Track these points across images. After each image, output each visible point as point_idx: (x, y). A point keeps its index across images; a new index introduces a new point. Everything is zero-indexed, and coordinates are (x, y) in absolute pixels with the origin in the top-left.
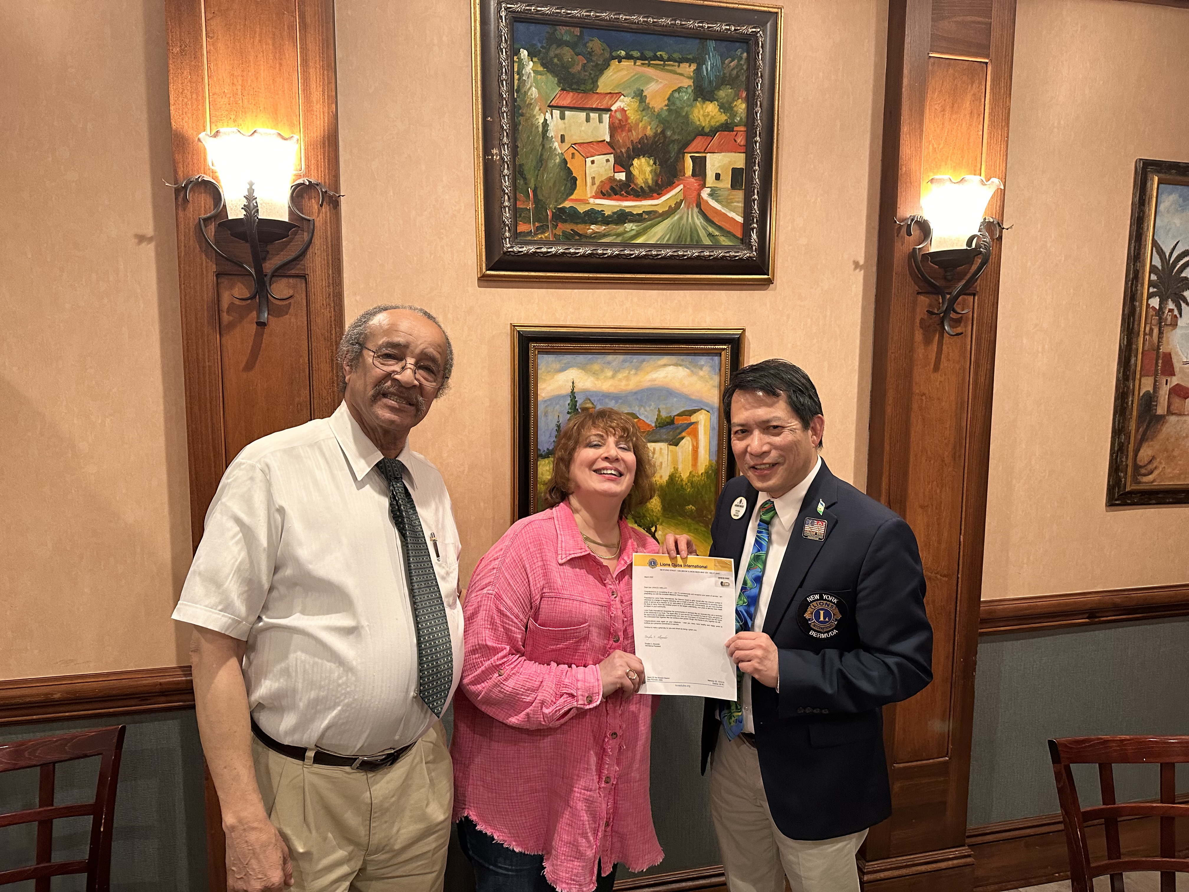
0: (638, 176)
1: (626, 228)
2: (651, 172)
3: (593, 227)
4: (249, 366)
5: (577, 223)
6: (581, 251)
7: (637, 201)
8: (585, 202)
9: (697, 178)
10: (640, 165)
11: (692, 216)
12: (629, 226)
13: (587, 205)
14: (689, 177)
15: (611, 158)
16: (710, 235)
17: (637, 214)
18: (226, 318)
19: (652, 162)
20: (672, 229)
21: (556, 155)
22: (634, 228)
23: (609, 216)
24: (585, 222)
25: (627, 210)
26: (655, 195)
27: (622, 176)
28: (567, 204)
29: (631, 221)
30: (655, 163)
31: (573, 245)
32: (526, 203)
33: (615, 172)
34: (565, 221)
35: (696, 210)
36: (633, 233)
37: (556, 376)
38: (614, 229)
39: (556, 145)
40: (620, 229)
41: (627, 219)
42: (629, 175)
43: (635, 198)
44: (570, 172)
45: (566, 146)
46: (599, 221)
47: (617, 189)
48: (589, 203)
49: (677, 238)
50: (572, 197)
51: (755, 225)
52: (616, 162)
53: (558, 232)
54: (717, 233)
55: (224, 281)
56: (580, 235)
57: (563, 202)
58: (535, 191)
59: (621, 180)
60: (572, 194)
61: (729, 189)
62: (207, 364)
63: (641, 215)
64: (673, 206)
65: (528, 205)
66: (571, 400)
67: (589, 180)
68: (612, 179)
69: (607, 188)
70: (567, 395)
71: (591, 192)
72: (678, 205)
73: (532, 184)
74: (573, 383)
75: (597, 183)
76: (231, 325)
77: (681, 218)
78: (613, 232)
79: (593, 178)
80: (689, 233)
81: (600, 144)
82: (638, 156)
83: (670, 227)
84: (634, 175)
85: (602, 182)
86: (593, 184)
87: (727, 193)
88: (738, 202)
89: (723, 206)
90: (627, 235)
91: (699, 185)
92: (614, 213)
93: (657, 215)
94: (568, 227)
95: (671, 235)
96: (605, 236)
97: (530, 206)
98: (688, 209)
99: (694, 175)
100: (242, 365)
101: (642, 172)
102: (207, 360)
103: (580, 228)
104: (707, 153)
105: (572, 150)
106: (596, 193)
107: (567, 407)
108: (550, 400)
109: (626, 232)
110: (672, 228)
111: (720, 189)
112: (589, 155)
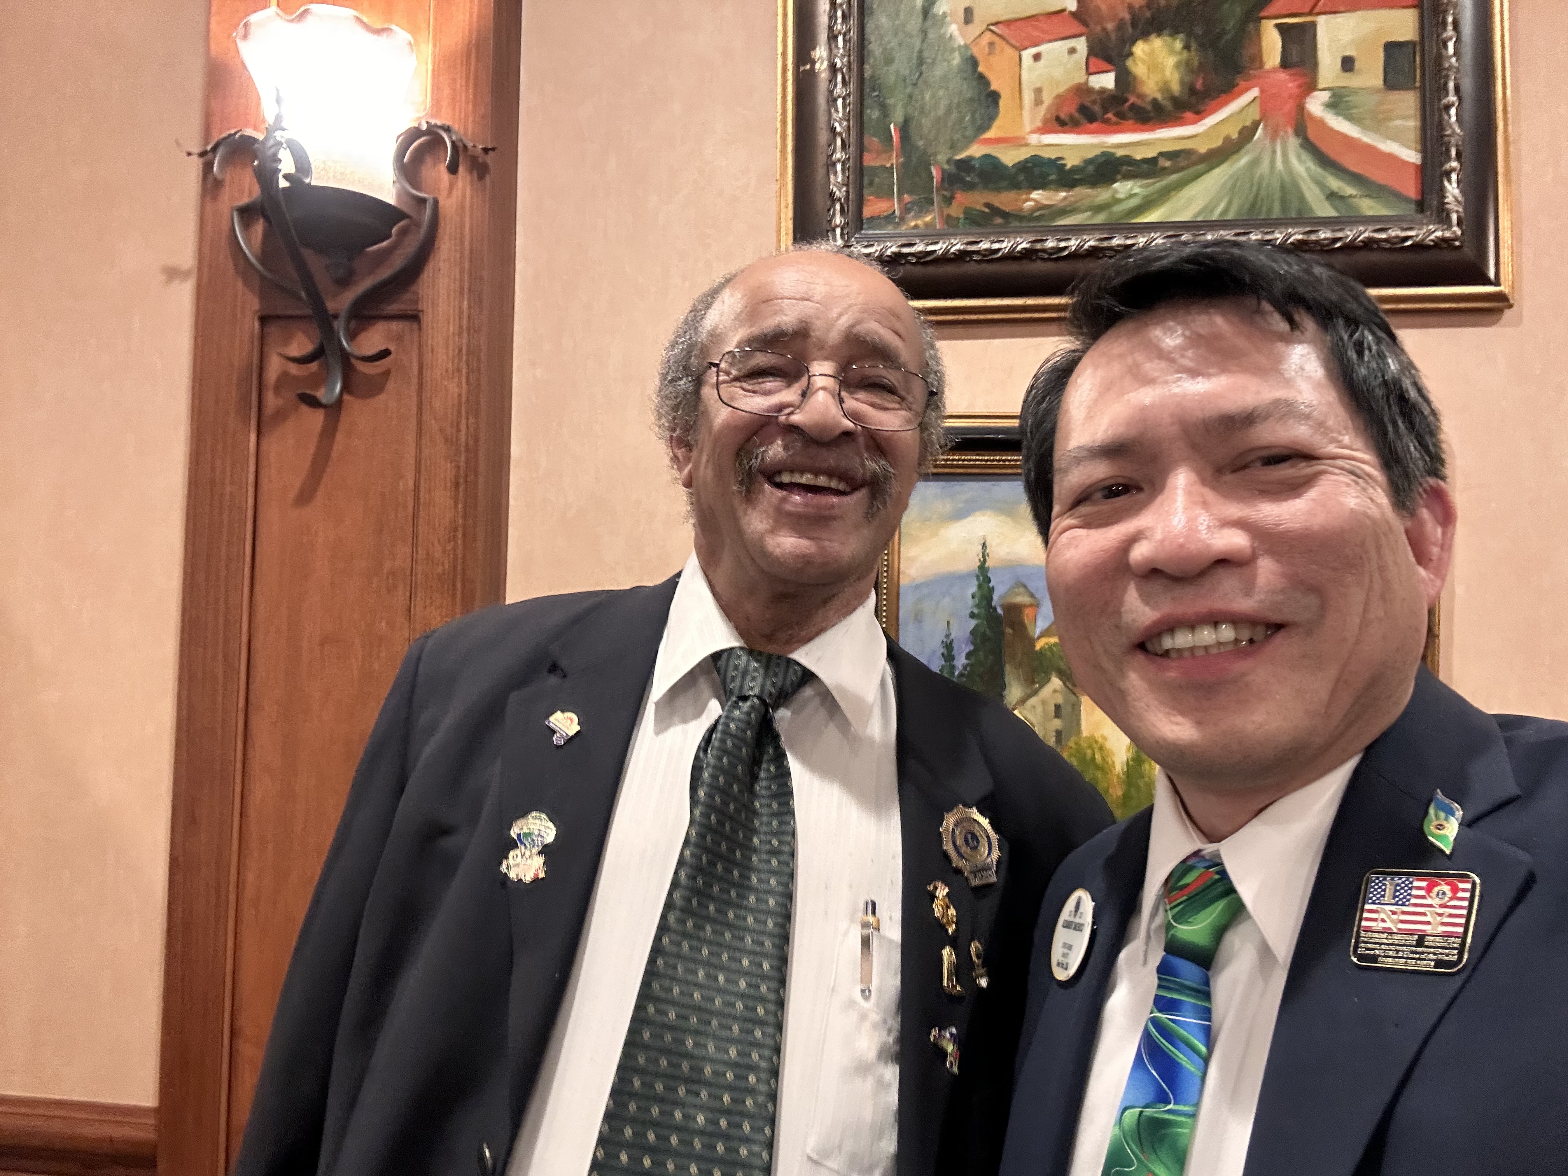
0: (1144, 78)
1: (1116, 191)
2: (1177, 66)
3: (1036, 195)
4: (305, 497)
5: (998, 190)
6: (1005, 245)
7: (1143, 131)
8: (1017, 142)
9: (1293, 71)
10: (1152, 53)
11: (1285, 155)
12: (1122, 188)
13: (1023, 149)
14: (1274, 70)
15: (1081, 44)
16: (1332, 196)
17: (1145, 161)
18: (272, 401)
19: (1178, 45)
20: (1232, 188)
21: (953, 50)
22: (1137, 190)
23: (1075, 170)
24: (1015, 186)
25: (1120, 153)
26: (1188, 115)
27: (1107, 81)
28: (976, 151)
29: (1127, 177)
30: (1187, 47)
31: (987, 235)
32: (884, 156)
33: (1089, 74)
34: (970, 187)
35: (1293, 142)
36: (1134, 202)
37: (942, 532)
38: (1089, 196)
39: (953, 29)
40: (1102, 195)
41: (1119, 172)
42: (1125, 79)
43: (1137, 126)
44: (982, 80)
45: (975, 29)
46: (1052, 182)
47: (1097, 108)
48: (1027, 145)
49: (1247, 206)
50: (990, 134)
51: (1454, 164)
52: (1092, 52)
53: (955, 210)
54: (1349, 190)
55: (273, 330)
56: (1005, 215)
57: (966, 146)
58: (904, 129)
59: (1103, 91)
60: (988, 128)
61: (1378, 91)
62: (228, 489)
63: (1153, 161)
64: (1235, 136)
65: (890, 158)
66: (980, 586)
67: (1028, 97)
68: (1082, 90)
69: (1069, 110)
70: (969, 575)
71: (1032, 121)
72: (1247, 134)
73: (898, 115)
74: (984, 545)
75: (1048, 99)
76: (280, 416)
77: (1255, 163)
78: (1087, 202)
79: (1038, 91)
80: (1277, 195)
81: (1055, 19)
82: (1144, 35)
83: (1229, 185)
84: (1135, 78)
85: (1058, 97)
86: (1038, 102)
87: (1376, 98)
88: (1404, 118)
89: (1365, 128)
90: (1118, 208)
91: (1300, 86)
92: (1089, 162)
93: (1194, 158)
94: (978, 200)
95: (1230, 203)
96: (1064, 212)
97: (894, 160)
98: (1273, 139)
99: (1285, 64)
100: (292, 494)
101: (1154, 66)
102: (227, 481)
103: (1005, 200)
104: (1319, 14)
105: (988, 36)
106: (1046, 121)
107: (970, 602)
108: (926, 584)
109: (1118, 201)
110: (1234, 185)
111: (1354, 91)
112: (1026, 43)
